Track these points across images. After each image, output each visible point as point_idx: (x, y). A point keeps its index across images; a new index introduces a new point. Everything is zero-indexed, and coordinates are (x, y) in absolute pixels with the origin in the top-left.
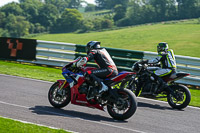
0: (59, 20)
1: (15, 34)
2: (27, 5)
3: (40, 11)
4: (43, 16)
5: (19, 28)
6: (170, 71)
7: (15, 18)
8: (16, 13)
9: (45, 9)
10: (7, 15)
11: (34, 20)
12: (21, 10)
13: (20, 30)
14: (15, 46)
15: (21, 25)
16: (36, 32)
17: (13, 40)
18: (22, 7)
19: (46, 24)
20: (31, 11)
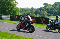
0: (56, 12)
1: (43, 16)
2: (46, 8)
3: (50, 9)
4: (51, 11)
5: (44, 14)
6: (59, 23)
7: (43, 11)
8: (43, 10)
9: (52, 9)
10: (40, 10)
11: (48, 12)
12: (45, 9)
13: (44, 15)
14: (43, 20)
15: (44, 13)
16: (49, 15)
17: (42, 18)
18: (45, 8)
19: (52, 13)
20: (48, 9)
